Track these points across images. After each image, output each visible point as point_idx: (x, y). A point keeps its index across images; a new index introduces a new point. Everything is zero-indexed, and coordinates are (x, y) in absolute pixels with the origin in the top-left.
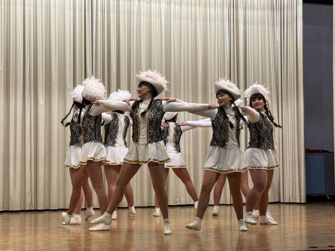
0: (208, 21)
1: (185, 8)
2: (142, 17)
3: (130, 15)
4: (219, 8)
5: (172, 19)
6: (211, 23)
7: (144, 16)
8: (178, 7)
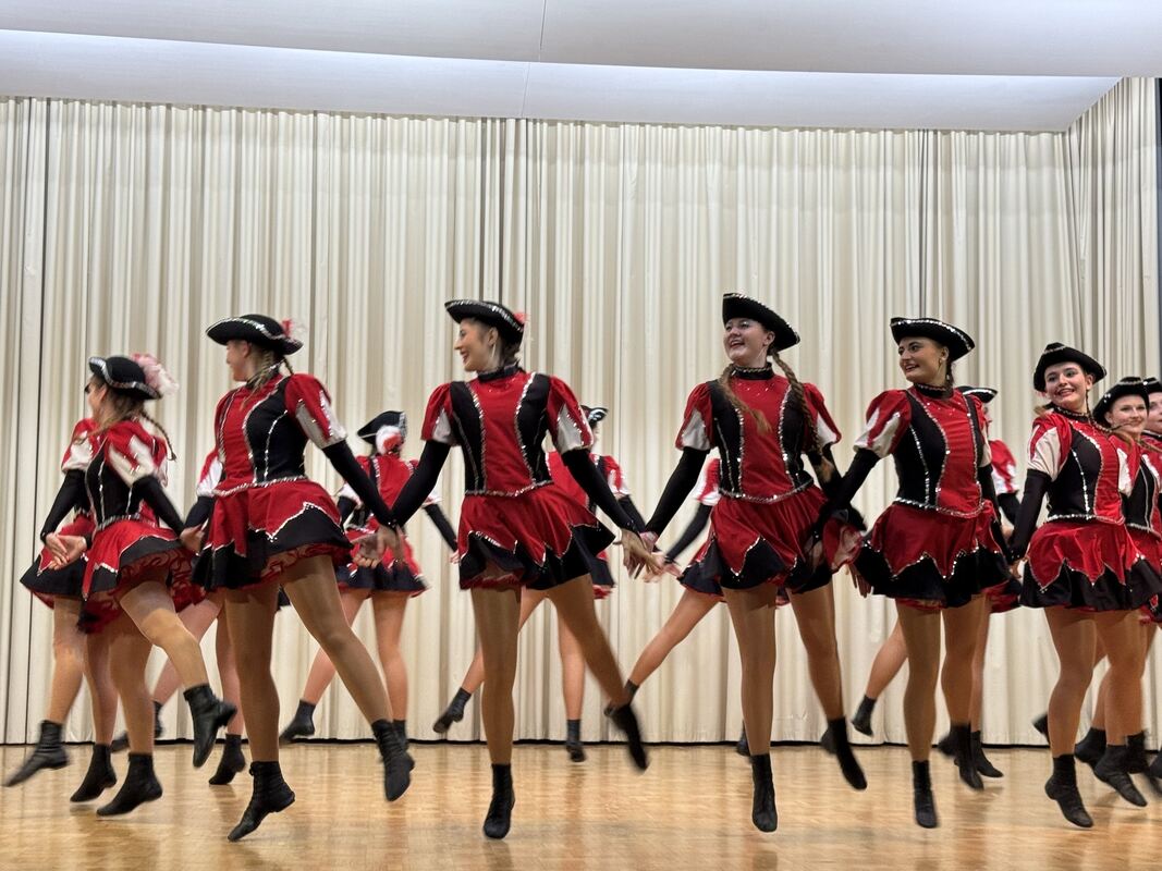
0: (854, 210)
3: (612, 202)
4: (889, 168)
6: (866, 214)
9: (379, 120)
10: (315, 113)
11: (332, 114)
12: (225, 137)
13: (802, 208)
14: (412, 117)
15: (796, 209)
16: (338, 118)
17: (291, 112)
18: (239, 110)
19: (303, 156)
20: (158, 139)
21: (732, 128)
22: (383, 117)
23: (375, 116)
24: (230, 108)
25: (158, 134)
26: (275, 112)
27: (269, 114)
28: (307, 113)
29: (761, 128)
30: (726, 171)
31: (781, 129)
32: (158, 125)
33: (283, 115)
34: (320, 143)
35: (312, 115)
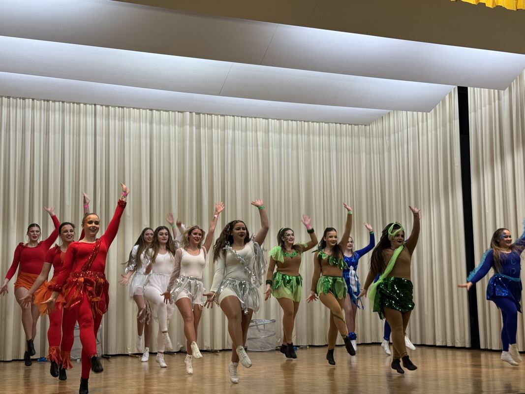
0: (312, 151)
1: (285, 137)
2: (237, 147)
5: (271, 148)
6: (315, 152)
7: (239, 145)
8: (277, 136)
9: (120, 108)
10: (95, 105)
11: (102, 105)
12: (57, 113)
13: (292, 149)
14: (134, 108)
15: (290, 150)
16: (104, 107)
17: (85, 104)
18: (63, 102)
19: (90, 120)
20: (29, 112)
21: (266, 119)
22: (122, 107)
23: (119, 107)
24: (59, 101)
25: (29, 110)
26: (79, 103)
27: (75, 104)
28: (91, 104)
29: (277, 120)
30: (264, 135)
31: (284, 120)
32: (29, 107)
33: (82, 105)
34: (97, 116)
35: (93, 106)
